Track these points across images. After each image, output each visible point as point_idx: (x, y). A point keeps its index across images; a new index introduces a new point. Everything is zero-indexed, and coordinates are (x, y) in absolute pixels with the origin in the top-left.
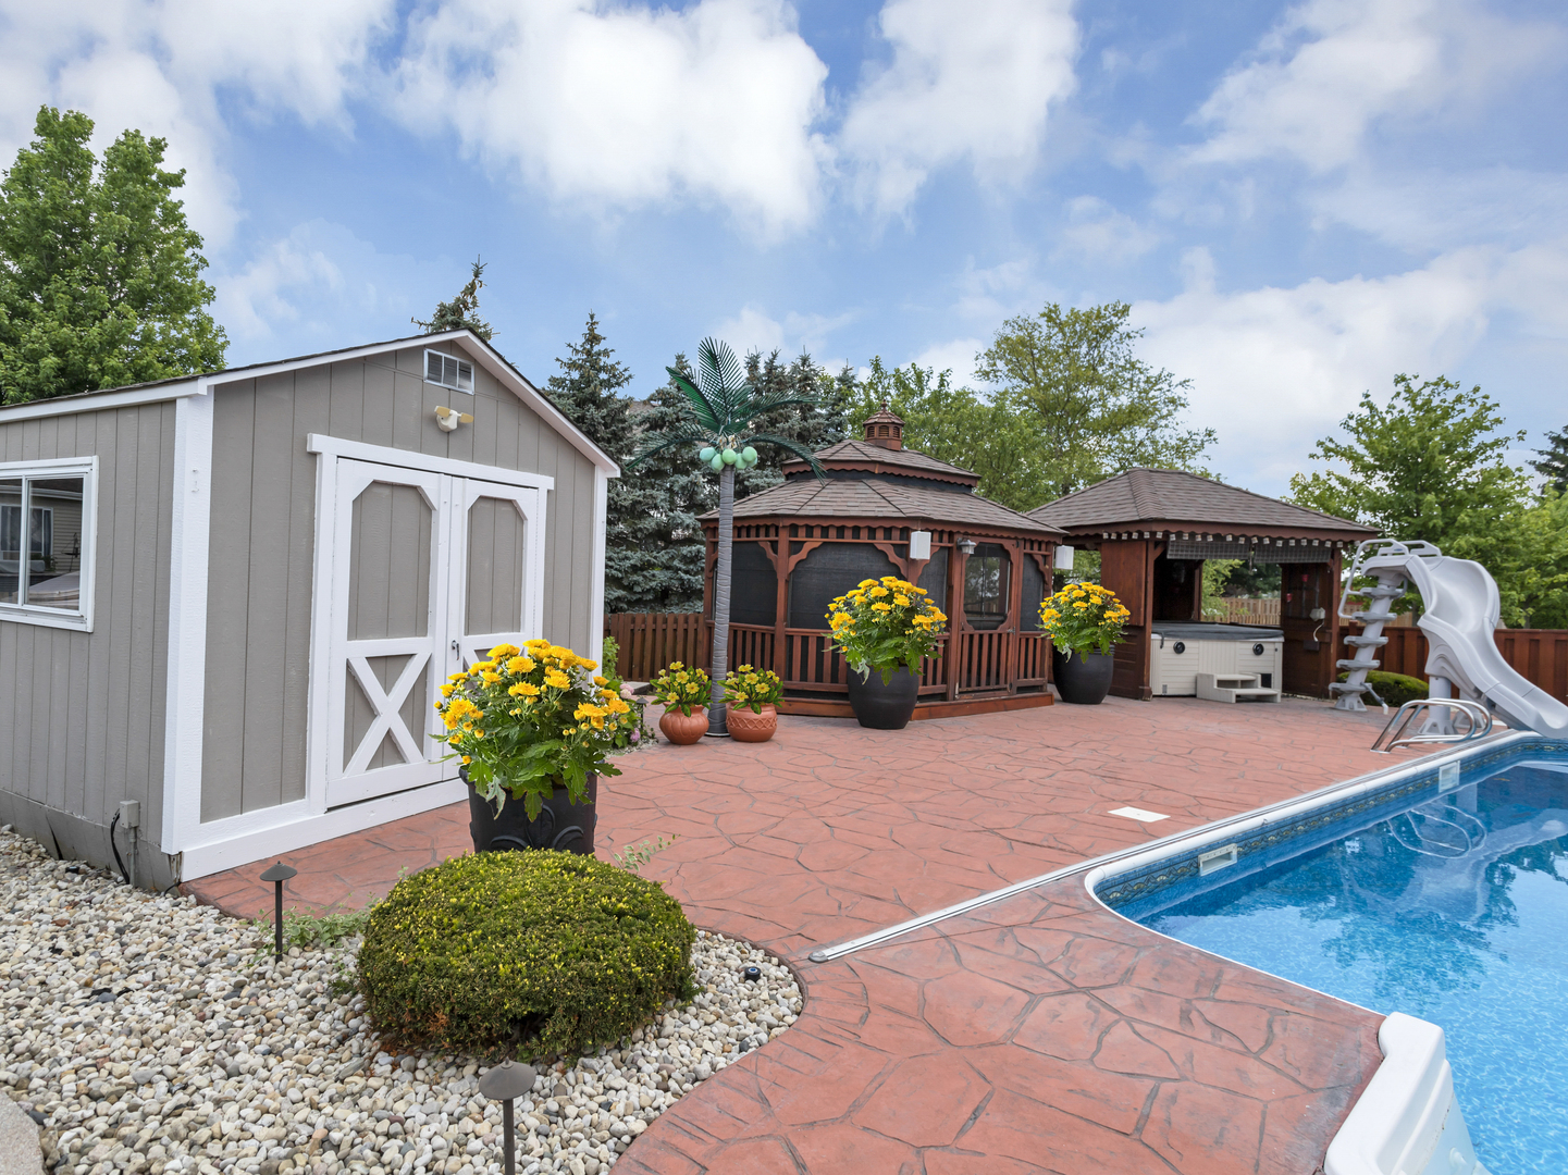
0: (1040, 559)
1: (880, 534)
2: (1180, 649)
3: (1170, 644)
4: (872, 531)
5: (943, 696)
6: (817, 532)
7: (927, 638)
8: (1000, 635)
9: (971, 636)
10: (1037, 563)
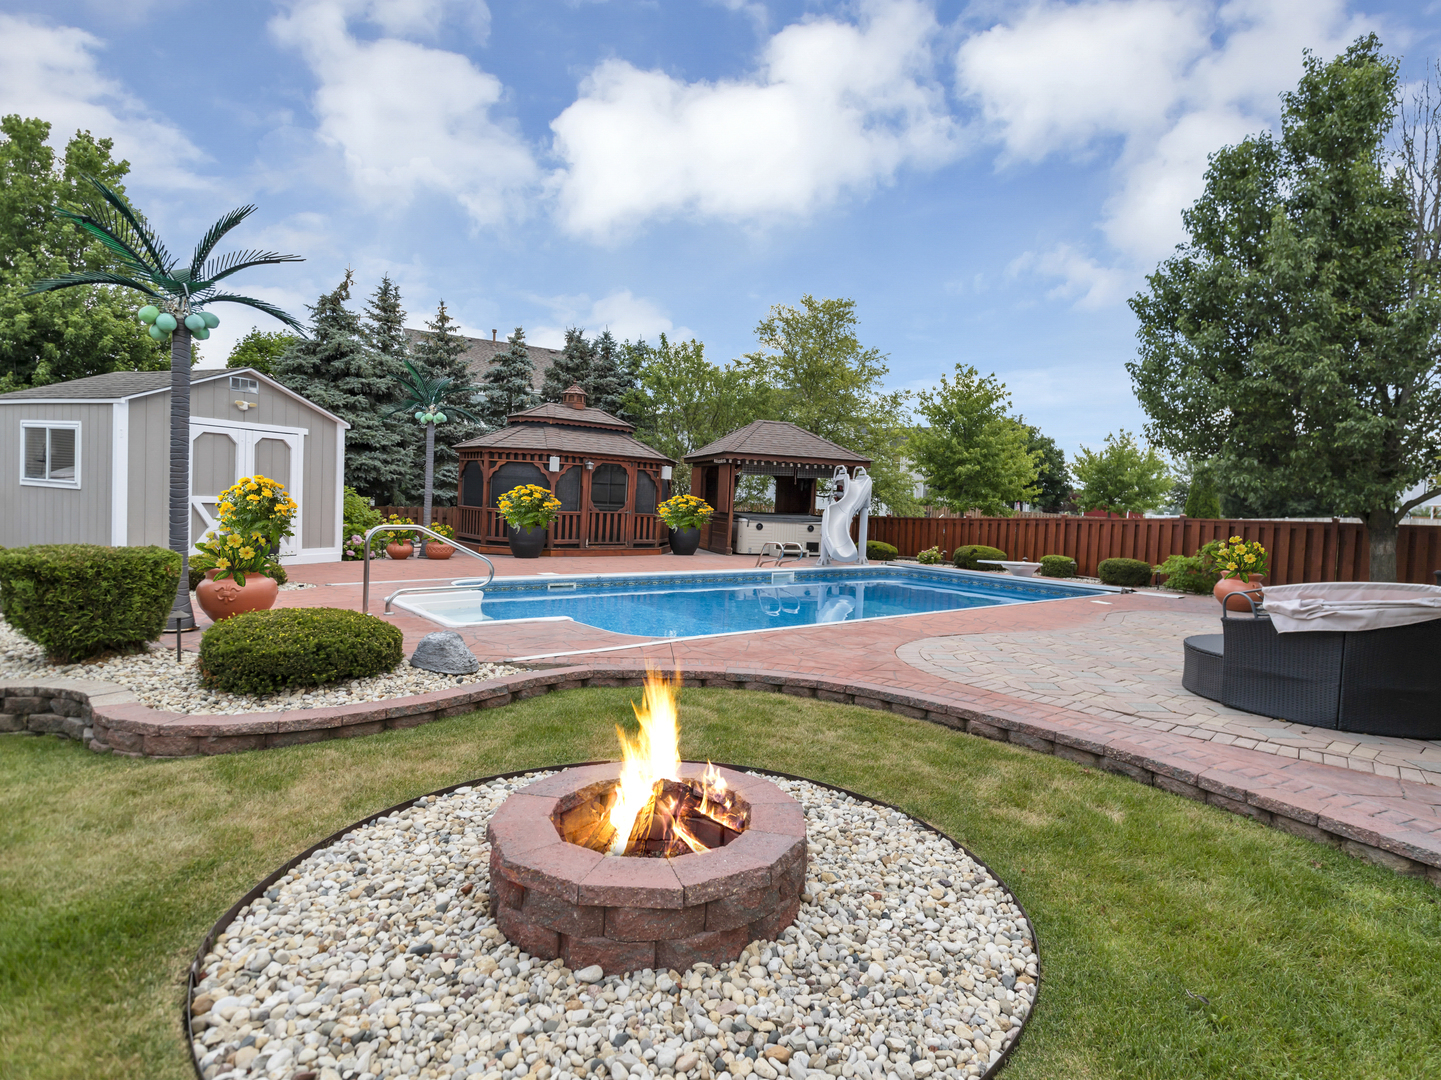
0: (651, 473)
1: (536, 458)
2: (760, 527)
3: (753, 524)
4: (532, 457)
5: (576, 546)
6: (504, 456)
7: (551, 512)
8: (620, 515)
9: (597, 515)
10: (649, 476)
